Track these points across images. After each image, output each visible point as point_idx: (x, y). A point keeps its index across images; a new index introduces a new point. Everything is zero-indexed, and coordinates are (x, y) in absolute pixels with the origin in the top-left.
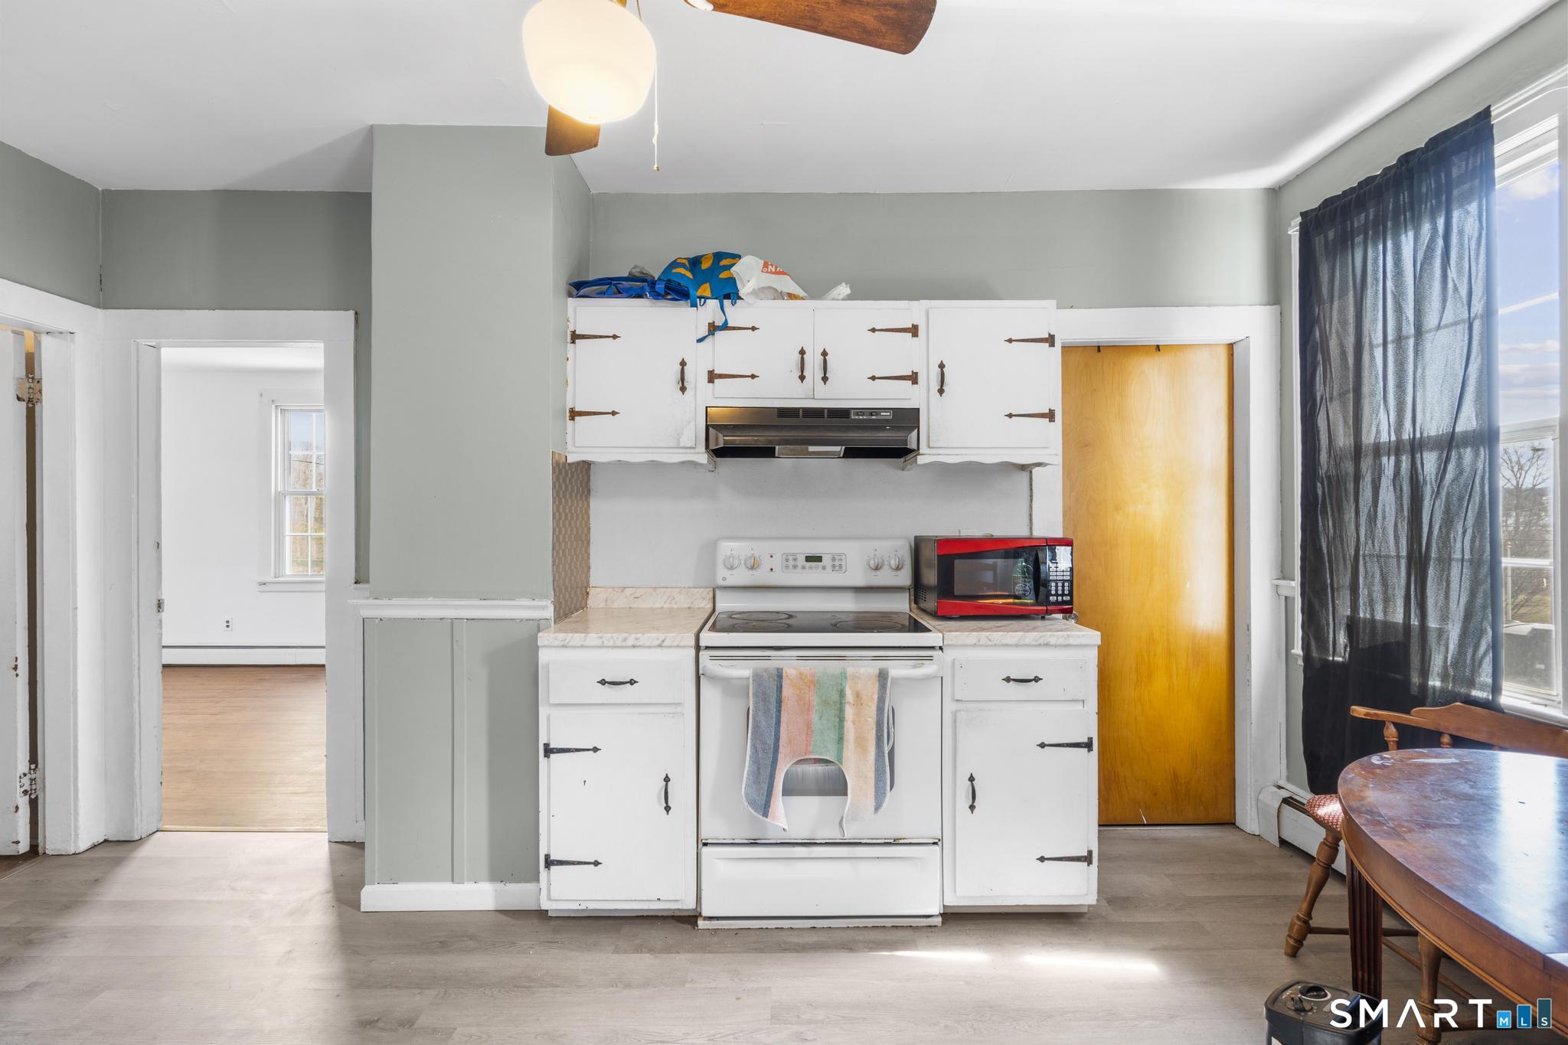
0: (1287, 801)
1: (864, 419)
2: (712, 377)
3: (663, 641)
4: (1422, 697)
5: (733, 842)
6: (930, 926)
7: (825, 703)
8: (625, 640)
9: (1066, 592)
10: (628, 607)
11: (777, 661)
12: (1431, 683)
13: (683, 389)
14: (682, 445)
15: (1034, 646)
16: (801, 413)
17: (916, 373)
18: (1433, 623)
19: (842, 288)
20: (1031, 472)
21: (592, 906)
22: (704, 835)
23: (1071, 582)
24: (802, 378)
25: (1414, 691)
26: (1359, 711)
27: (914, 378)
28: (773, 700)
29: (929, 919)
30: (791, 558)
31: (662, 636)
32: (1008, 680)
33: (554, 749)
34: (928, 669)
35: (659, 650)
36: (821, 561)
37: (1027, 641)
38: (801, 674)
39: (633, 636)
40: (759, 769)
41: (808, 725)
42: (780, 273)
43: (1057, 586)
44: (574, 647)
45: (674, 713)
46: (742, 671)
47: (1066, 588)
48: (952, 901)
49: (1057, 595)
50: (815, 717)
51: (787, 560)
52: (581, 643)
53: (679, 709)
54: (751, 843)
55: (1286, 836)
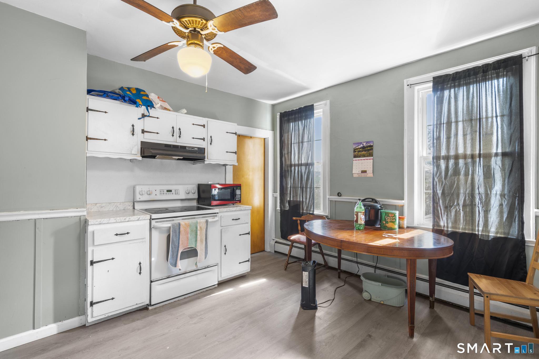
0: (276, 242)
1: (190, 150)
2: (143, 131)
3: (139, 218)
4: (303, 214)
5: (162, 278)
6: (215, 288)
7: (192, 231)
8: (125, 219)
9: (240, 197)
10: (98, 211)
11: (177, 221)
12: (304, 212)
13: (133, 134)
14: (132, 153)
15: (239, 210)
16: (172, 146)
17: (204, 138)
18: (304, 200)
19: (184, 110)
20: (226, 167)
21: (110, 315)
22: (152, 279)
23: (241, 195)
24: (173, 135)
25: (301, 213)
26: (294, 218)
27: (204, 139)
28: (178, 232)
29: (215, 286)
30: (162, 191)
31: (139, 217)
32: (233, 220)
33: (95, 262)
34: (216, 219)
35: (137, 222)
36: (172, 192)
37: (237, 209)
38: (185, 223)
39: (128, 218)
40: (173, 253)
41: (188, 238)
42: (163, 101)
43: (238, 196)
44: (104, 224)
45: (142, 242)
46: (167, 225)
47: (240, 196)
48: (220, 279)
49: (238, 198)
50: (189, 235)
51: (161, 192)
52: (107, 222)
53: (144, 240)
54: (167, 278)
55: (276, 250)
